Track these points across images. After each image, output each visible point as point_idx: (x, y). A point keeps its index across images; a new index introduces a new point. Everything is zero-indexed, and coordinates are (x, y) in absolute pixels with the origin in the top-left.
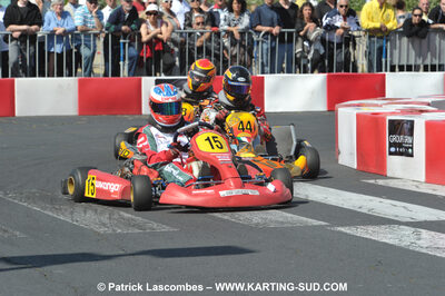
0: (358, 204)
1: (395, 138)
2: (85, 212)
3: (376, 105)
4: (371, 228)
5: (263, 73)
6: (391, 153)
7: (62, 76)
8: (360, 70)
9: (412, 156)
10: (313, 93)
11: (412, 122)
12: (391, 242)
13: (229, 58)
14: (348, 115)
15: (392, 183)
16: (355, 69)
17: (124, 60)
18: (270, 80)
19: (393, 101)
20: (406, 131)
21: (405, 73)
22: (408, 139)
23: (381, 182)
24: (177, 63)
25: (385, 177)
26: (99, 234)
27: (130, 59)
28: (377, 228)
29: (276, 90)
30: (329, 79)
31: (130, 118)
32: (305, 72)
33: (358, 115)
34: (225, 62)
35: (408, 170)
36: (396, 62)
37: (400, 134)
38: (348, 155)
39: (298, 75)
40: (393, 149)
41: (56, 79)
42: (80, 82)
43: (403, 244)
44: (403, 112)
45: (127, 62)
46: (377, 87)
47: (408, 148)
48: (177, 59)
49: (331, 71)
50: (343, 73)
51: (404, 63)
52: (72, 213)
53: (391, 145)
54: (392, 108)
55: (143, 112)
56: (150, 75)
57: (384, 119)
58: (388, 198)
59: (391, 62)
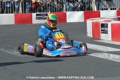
0: (93, 47)
1: (103, 29)
2: (16, 51)
3: (97, 20)
4: (96, 54)
5: (66, 11)
6: (102, 33)
7: (10, 13)
8: (93, 10)
9: (107, 33)
10: (80, 17)
11: (107, 24)
12: (102, 57)
13: (57, 7)
14: (89, 22)
15: (102, 41)
16: (92, 10)
17: (27, 9)
18: (68, 13)
19: (102, 18)
20: (106, 26)
21: (106, 11)
22: (106, 29)
23: (99, 41)
24: (42, 9)
25: (100, 39)
26: (20, 57)
27: (29, 8)
28: (98, 54)
29: (70, 16)
30: (84, 12)
31: (29, 25)
32: (78, 11)
33: (92, 22)
34: (55, 8)
35: (107, 37)
36: (103, 8)
37: (104, 28)
38: (90, 34)
39: (76, 12)
40: (102, 32)
41: (8, 14)
42: (15, 15)
43: (105, 58)
44: (105, 21)
45: (28, 9)
46: (98, 15)
47: (106, 31)
48: (42, 8)
49: (85, 10)
50: (88, 11)
51: (105, 8)
52: (13, 51)
53: (102, 30)
54: (102, 20)
55: (33, 23)
56: (35, 13)
57: (99, 23)
58: (101, 45)
59: (102, 8)
